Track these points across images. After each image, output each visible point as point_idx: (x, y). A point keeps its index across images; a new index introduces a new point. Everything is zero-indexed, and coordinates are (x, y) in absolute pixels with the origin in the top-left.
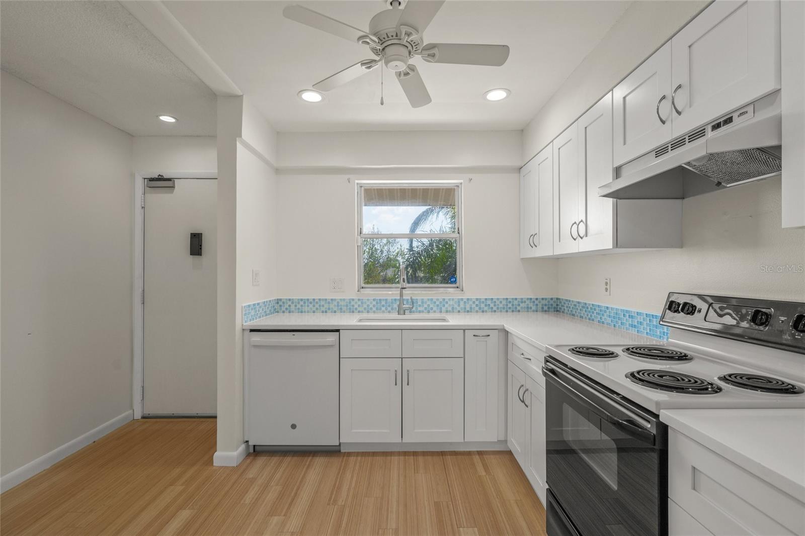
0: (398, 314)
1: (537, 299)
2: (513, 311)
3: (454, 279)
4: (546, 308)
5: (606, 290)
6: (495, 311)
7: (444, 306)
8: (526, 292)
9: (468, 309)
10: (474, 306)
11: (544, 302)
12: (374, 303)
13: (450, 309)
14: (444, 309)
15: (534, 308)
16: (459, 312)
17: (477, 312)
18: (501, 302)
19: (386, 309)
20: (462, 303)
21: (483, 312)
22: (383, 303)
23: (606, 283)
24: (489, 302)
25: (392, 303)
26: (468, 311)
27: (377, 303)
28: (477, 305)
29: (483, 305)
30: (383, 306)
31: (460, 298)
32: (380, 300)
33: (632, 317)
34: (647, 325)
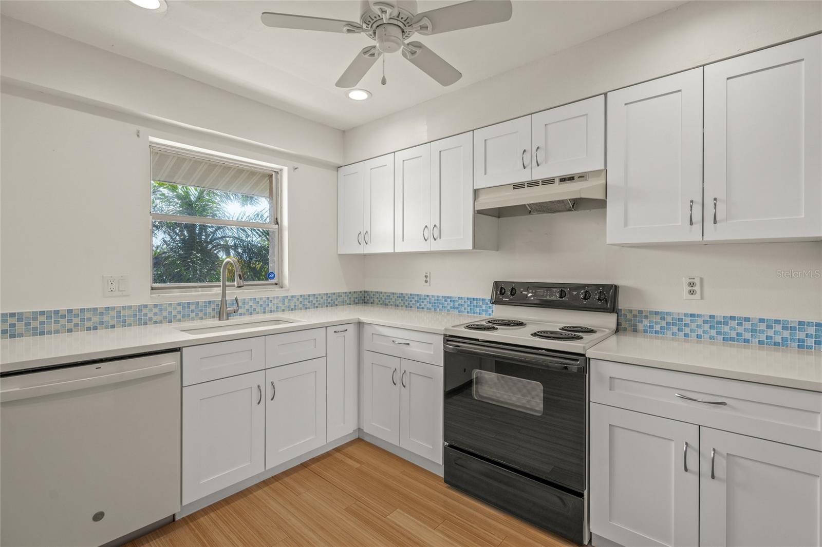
0: (219, 320)
1: (350, 293)
2: (332, 306)
3: (273, 275)
5: (426, 281)
6: (317, 307)
7: (268, 305)
8: (342, 288)
9: (292, 307)
10: (298, 303)
11: (355, 295)
12: (180, 308)
13: (274, 308)
14: (268, 309)
15: (348, 301)
16: (283, 310)
17: (301, 309)
18: (322, 298)
19: (197, 315)
20: (286, 301)
21: (306, 308)
22: (192, 307)
23: (426, 277)
24: (311, 298)
25: (206, 306)
26: (292, 310)
27: (184, 308)
28: (301, 302)
29: (306, 302)
30: (193, 311)
31: (285, 295)
32: (189, 304)
33: (454, 301)
34: (468, 306)
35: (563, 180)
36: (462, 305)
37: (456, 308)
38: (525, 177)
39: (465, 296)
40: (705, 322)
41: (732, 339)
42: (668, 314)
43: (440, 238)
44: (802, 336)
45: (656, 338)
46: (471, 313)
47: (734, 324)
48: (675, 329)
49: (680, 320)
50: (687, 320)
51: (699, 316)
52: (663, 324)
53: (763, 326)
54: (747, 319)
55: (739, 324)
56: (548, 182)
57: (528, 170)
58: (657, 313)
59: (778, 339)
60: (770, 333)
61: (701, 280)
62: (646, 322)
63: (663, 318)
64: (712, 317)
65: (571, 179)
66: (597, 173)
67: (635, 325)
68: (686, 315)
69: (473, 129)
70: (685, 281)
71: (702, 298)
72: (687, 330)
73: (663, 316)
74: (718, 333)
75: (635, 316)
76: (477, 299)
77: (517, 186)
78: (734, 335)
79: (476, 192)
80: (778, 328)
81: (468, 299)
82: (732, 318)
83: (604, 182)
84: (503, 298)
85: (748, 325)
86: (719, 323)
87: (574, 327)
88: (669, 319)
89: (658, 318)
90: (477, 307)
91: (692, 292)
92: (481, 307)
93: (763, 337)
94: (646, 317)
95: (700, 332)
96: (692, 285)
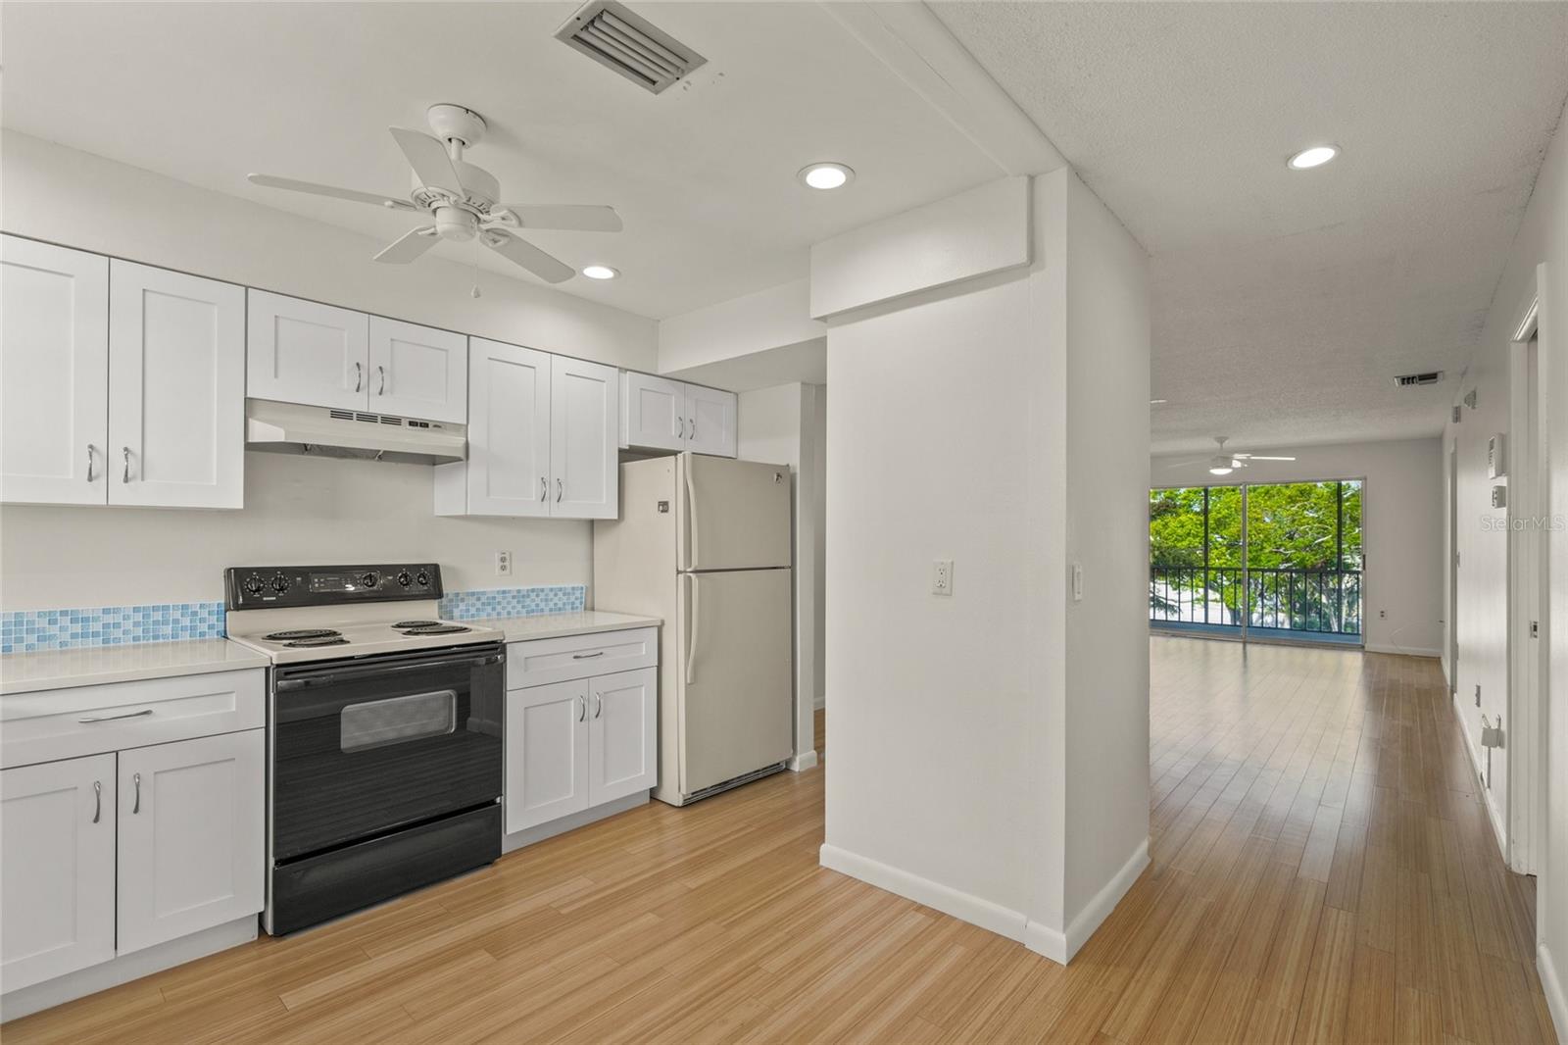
33: (85, 620)
34: (136, 624)
35: (413, 424)
36: (117, 625)
37: (95, 634)
38: (357, 404)
39: (128, 603)
40: (514, 597)
41: (533, 611)
42: (484, 593)
43: (143, 479)
44: (572, 599)
46: (145, 638)
47: (533, 595)
48: (489, 609)
49: (494, 598)
50: (499, 598)
51: (509, 592)
52: (479, 605)
53: (551, 595)
54: (542, 590)
55: (537, 596)
56: (394, 421)
57: (362, 394)
58: (473, 594)
59: (560, 605)
60: (556, 600)
61: (511, 554)
62: (462, 606)
63: (479, 599)
64: (519, 591)
65: (425, 425)
66: (456, 427)
67: (451, 612)
68: (498, 592)
69: (248, 284)
70: (497, 556)
71: (511, 573)
72: (499, 608)
73: (477, 596)
74: (523, 607)
75: (451, 601)
76: (165, 608)
77: (337, 414)
78: (533, 607)
79: (249, 403)
80: (560, 594)
81: (136, 610)
82: (533, 590)
83: (465, 439)
84: (262, 596)
85: (542, 596)
86: (523, 596)
87: (412, 622)
88: (484, 599)
89: (473, 600)
90: (165, 623)
91: (503, 568)
92: (176, 621)
93: (551, 605)
94: (463, 600)
95: (509, 608)
96: (503, 560)
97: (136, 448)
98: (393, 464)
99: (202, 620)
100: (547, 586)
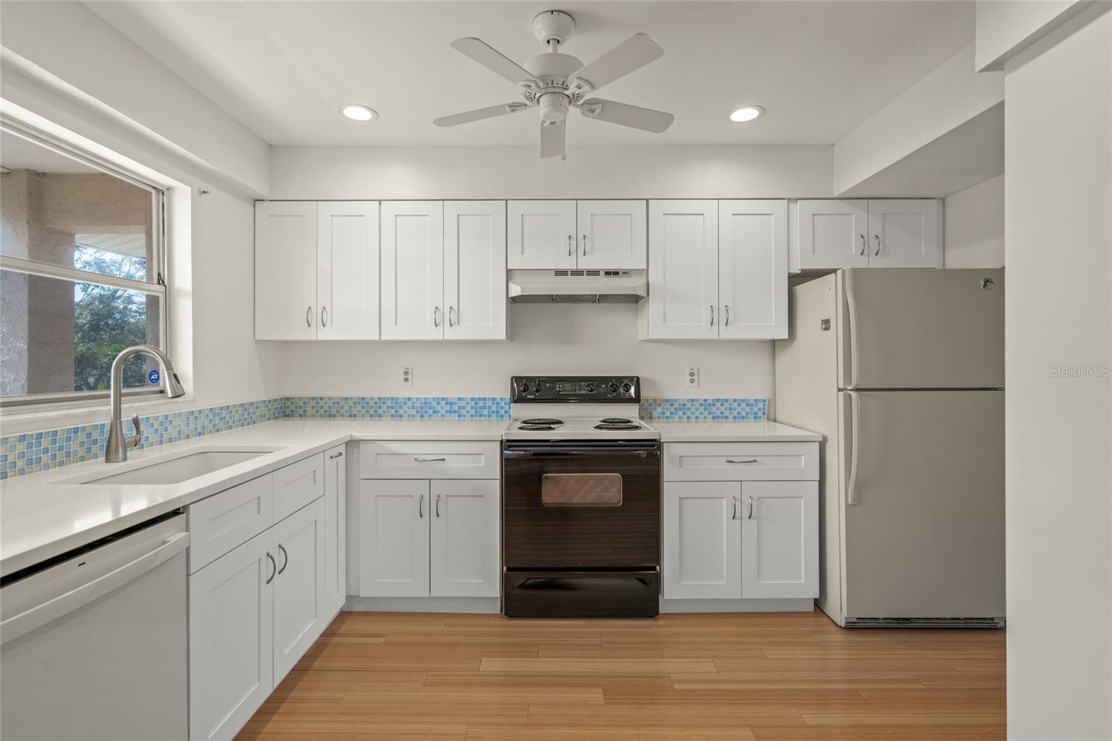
0: (107, 461)
1: (270, 401)
2: (249, 424)
3: (156, 375)
4: (277, 415)
5: (406, 380)
6: (231, 427)
7: (166, 429)
8: (260, 395)
9: (199, 430)
10: (207, 422)
11: (276, 405)
12: (21, 447)
13: (175, 434)
14: (166, 436)
15: (267, 416)
16: (188, 437)
17: (211, 432)
18: (237, 411)
19: (54, 457)
20: (192, 418)
21: (218, 431)
22: (45, 443)
23: (406, 373)
24: (224, 413)
25: (69, 439)
26: (200, 434)
27: (30, 446)
28: (211, 421)
29: (217, 421)
30: (46, 451)
31: (190, 410)
32: (40, 436)
33: (451, 403)
34: (472, 408)
35: (608, 273)
36: (464, 408)
37: (455, 412)
38: (569, 264)
39: (468, 395)
40: (701, 405)
41: (718, 417)
42: (676, 400)
43: (458, 324)
44: (755, 409)
45: (667, 422)
46: (476, 416)
47: (718, 404)
48: (681, 413)
49: (685, 405)
50: (689, 404)
51: (697, 400)
52: (672, 409)
53: (735, 405)
54: (727, 401)
55: (722, 405)
56: (595, 273)
57: (573, 257)
58: (667, 401)
59: (743, 414)
60: (739, 409)
61: (698, 370)
62: (659, 410)
63: (672, 405)
64: (705, 400)
65: (616, 273)
66: (639, 272)
67: (651, 413)
68: (688, 400)
69: (506, 198)
70: (687, 372)
71: (699, 385)
72: (689, 413)
73: (671, 402)
74: (709, 413)
75: (651, 405)
76: (485, 399)
77: (560, 273)
78: (718, 413)
79: (509, 273)
80: (743, 405)
81: (472, 399)
82: (718, 400)
83: (645, 281)
84: (527, 395)
85: (727, 405)
86: (709, 405)
87: (613, 419)
88: (676, 405)
89: (667, 405)
90: (485, 408)
91: (692, 381)
92: (490, 407)
93: (735, 413)
94: (659, 405)
95: (697, 413)
96: (692, 374)
97: (455, 307)
98: (609, 304)
99: (502, 408)
100: (730, 396)
